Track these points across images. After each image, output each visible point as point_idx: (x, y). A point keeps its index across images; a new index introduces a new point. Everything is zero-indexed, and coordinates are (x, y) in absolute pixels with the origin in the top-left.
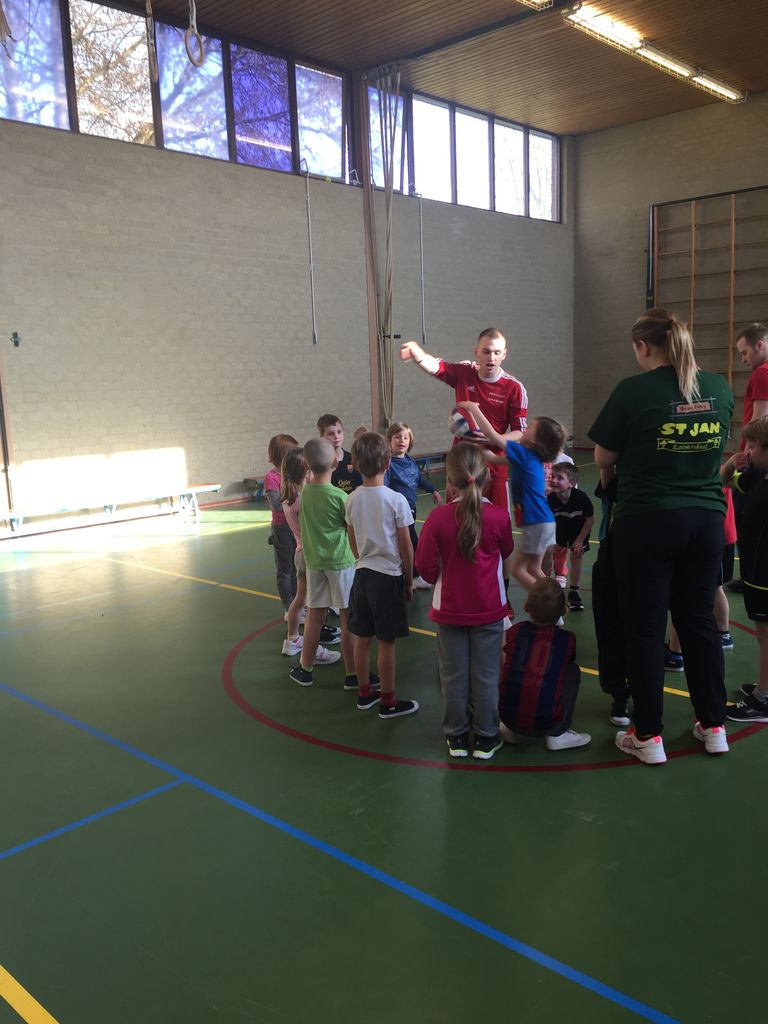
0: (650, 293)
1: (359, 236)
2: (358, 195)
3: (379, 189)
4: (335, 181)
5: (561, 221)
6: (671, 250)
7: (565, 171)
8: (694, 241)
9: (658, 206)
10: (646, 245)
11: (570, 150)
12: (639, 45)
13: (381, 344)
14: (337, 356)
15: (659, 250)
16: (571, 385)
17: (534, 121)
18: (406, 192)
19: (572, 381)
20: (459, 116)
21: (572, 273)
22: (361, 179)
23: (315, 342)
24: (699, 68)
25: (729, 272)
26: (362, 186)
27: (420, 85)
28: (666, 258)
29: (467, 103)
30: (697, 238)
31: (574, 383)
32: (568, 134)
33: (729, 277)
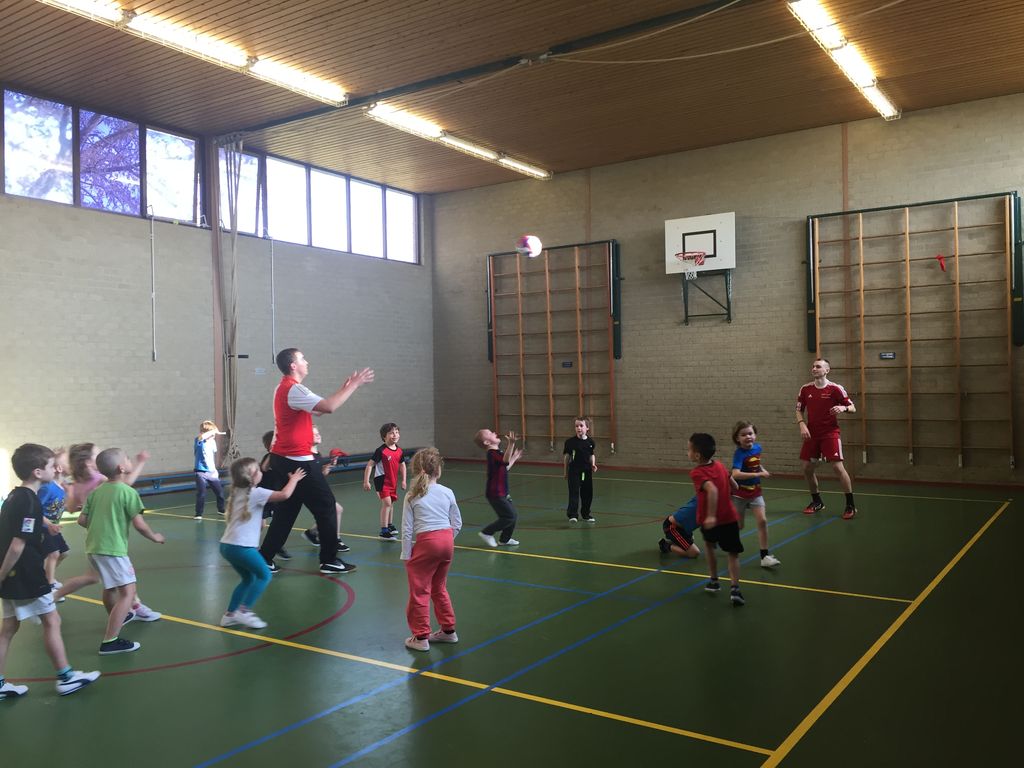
0: (490, 326)
1: (206, 271)
2: (207, 236)
3: (226, 231)
4: (182, 224)
5: (419, 263)
6: (505, 292)
7: (422, 223)
8: (520, 286)
9: (493, 256)
10: (486, 287)
11: (427, 204)
12: (440, 134)
13: (227, 363)
14: (178, 373)
15: (496, 291)
16: (432, 403)
17: (389, 181)
18: (260, 234)
19: (433, 398)
20: (314, 173)
21: (431, 307)
22: (210, 223)
23: (154, 360)
24: (501, 153)
25: (546, 312)
26: (210, 229)
27: (272, 149)
28: (501, 297)
29: (322, 165)
30: (522, 284)
31: (435, 401)
32: (425, 194)
33: (546, 316)
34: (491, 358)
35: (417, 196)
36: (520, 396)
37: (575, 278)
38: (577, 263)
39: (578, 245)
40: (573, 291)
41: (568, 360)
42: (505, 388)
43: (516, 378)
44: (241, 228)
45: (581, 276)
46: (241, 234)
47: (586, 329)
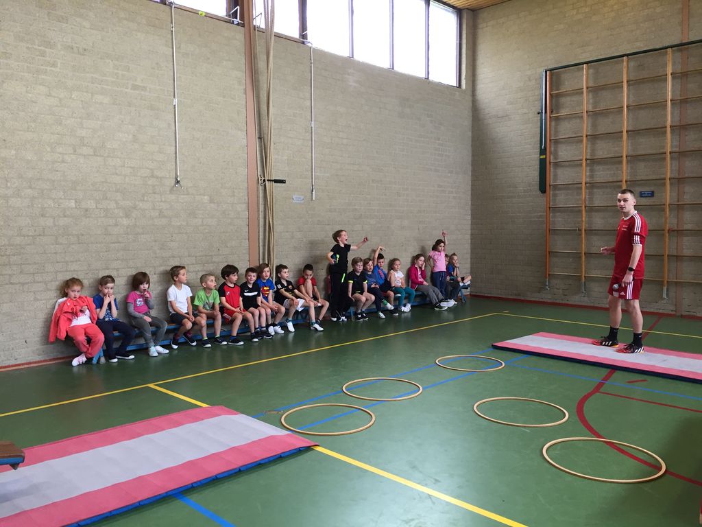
0: (543, 151)
2: (238, 33)
3: (261, 31)
4: (209, 16)
5: (459, 86)
6: (563, 112)
7: (464, 41)
8: (586, 102)
9: (550, 70)
10: (540, 108)
11: (469, 18)
13: (262, 188)
14: (206, 198)
15: (552, 112)
16: (469, 236)
19: (469, 232)
21: (470, 134)
22: (242, 19)
25: (622, 132)
26: (243, 25)
28: (557, 119)
30: (588, 100)
31: (472, 235)
32: (467, 9)
33: (622, 137)
34: (543, 188)
35: (459, 11)
36: (580, 230)
37: (666, 87)
38: (669, 70)
39: (671, 47)
40: (663, 105)
41: (647, 189)
42: (560, 222)
43: (576, 211)
44: (278, 29)
45: (673, 86)
46: (278, 36)
47: (677, 150)
